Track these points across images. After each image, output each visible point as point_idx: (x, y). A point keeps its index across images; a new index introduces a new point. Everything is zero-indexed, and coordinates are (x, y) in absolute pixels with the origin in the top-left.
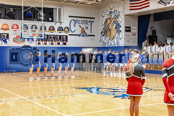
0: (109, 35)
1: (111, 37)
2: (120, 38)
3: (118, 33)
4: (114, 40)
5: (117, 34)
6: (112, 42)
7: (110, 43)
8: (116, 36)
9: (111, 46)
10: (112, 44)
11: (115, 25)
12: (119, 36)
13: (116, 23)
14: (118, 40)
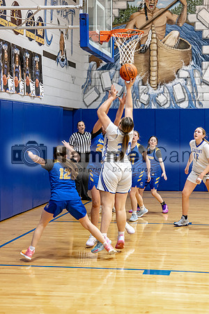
0: (143, 69)
1: (153, 74)
2: (203, 82)
3: (192, 63)
4: (170, 85)
5: (189, 68)
6: (157, 92)
7: (144, 98)
8: (183, 74)
9: (154, 107)
10: (161, 99)
11: (176, 33)
12: (197, 74)
13: (180, 29)
14: (194, 86)
